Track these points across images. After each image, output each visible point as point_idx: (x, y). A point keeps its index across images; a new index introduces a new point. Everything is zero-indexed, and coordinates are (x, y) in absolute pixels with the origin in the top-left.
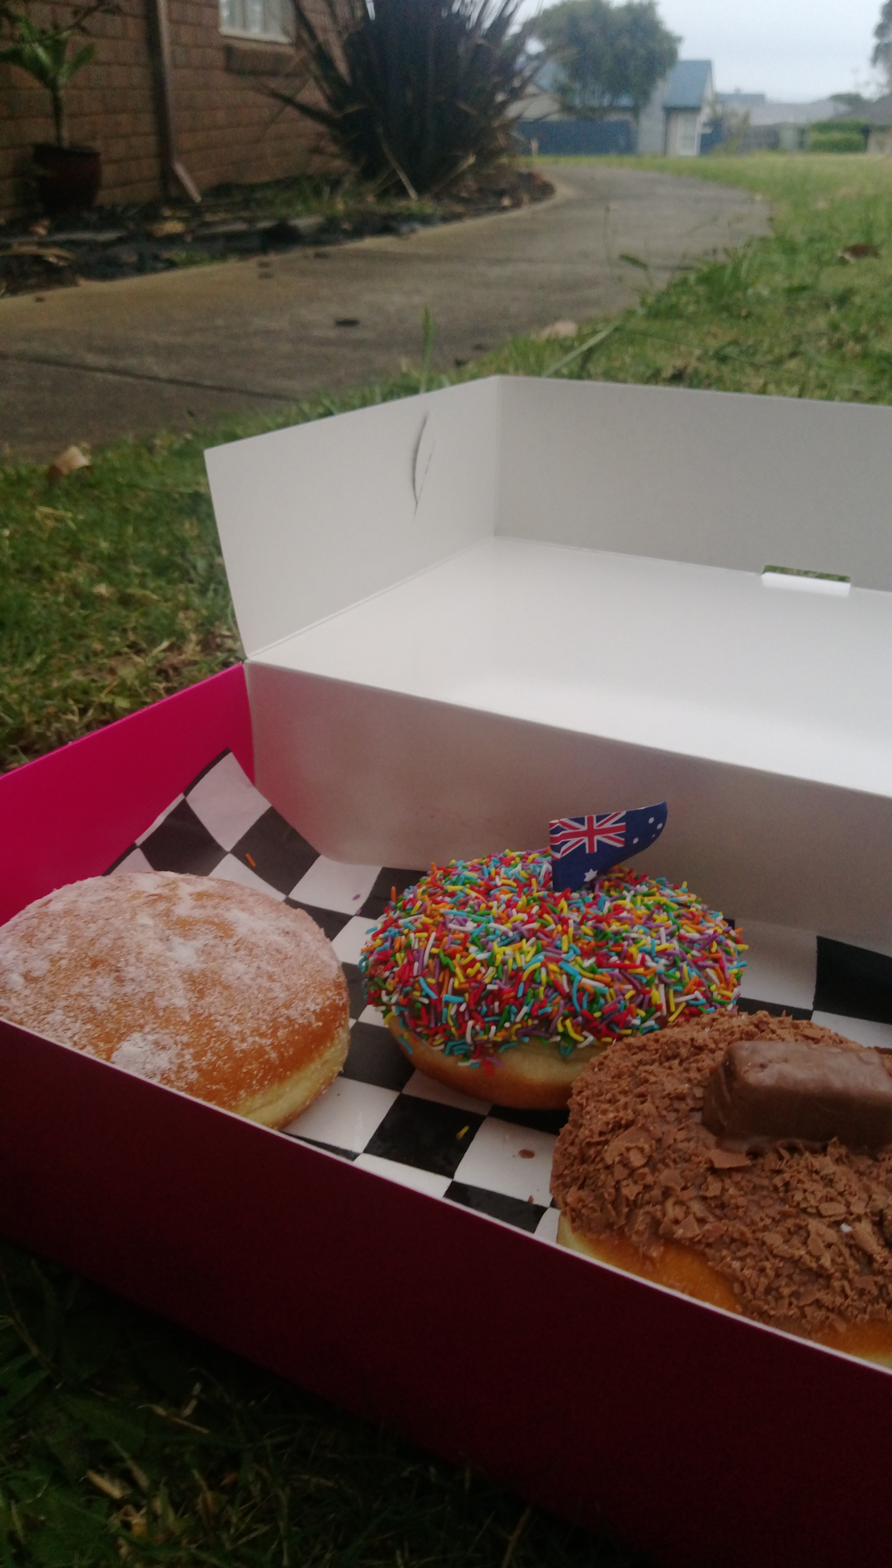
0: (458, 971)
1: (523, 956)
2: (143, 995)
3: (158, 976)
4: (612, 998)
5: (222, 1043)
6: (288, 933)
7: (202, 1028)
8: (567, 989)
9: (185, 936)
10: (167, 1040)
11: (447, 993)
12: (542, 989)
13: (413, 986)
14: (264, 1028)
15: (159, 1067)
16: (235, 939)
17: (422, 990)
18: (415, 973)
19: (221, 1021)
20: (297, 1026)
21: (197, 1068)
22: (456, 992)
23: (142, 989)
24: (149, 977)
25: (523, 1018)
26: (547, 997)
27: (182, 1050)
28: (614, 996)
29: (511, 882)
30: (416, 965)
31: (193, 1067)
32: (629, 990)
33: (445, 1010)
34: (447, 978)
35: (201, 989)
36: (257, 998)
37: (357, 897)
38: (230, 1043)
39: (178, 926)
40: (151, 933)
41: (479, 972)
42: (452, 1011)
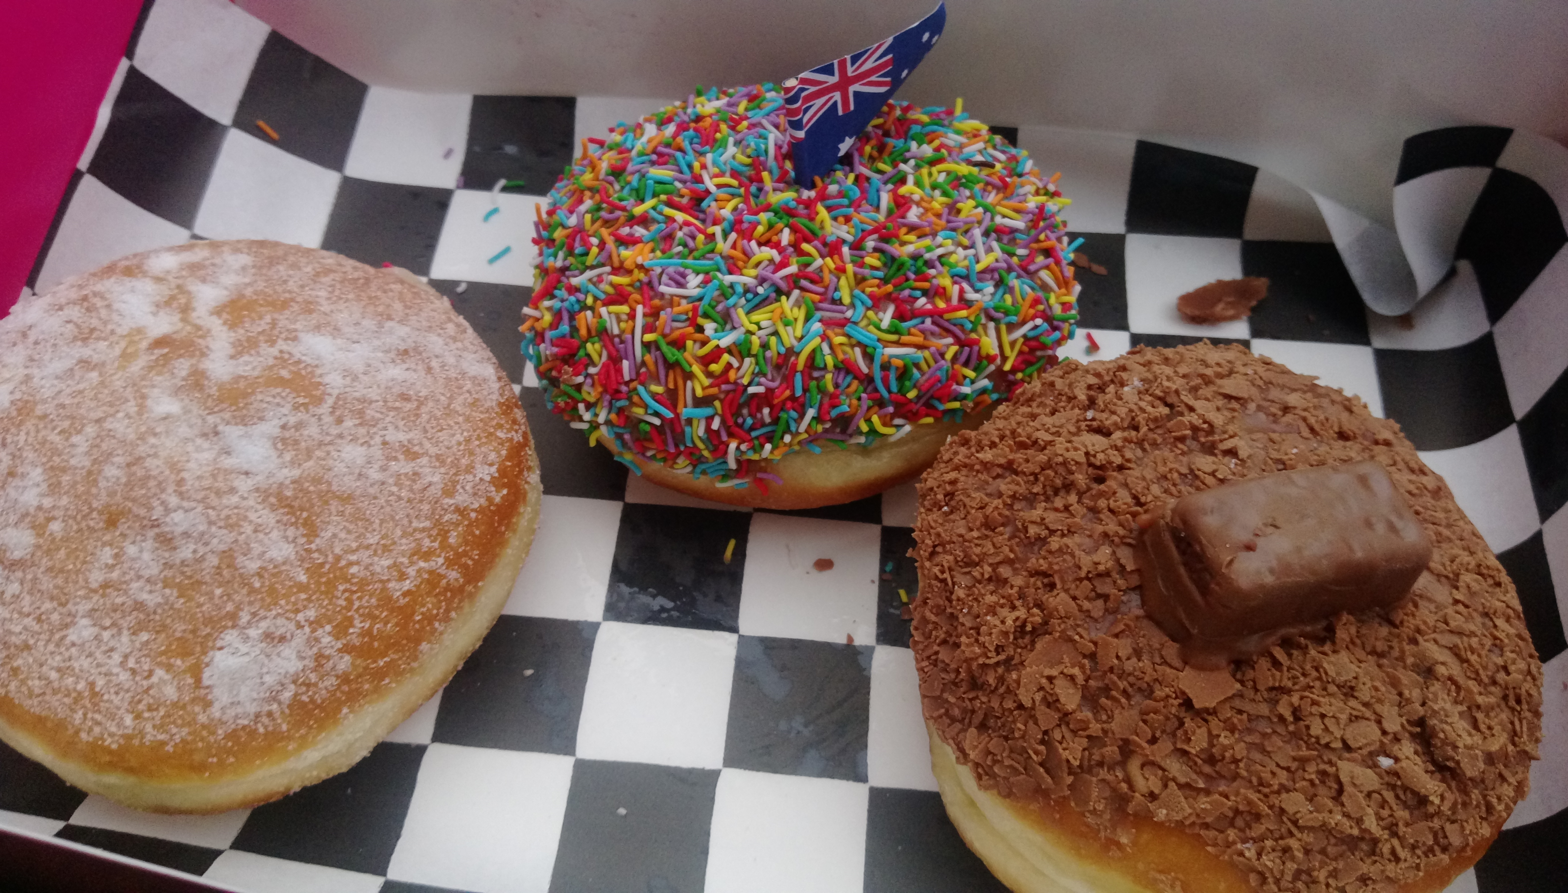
0: (696, 369)
1: (789, 328)
2: (214, 560)
3: (228, 517)
4: (929, 366)
5: (371, 596)
6: (406, 352)
7: (331, 585)
8: (865, 370)
9: (243, 421)
10: (283, 626)
11: (685, 406)
12: (829, 376)
13: (629, 399)
14: (427, 543)
15: (287, 673)
16: (330, 401)
17: (646, 406)
18: (627, 377)
19: (358, 563)
20: (473, 515)
21: (347, 649)
22: (699, 402)
23: (209, 548)
24: (211, 523)
25: (809, 425)
26: (837, 385)
27: (314, 631)
28: (932, 362)
29: (727, 180)
30: (625, 364)
31: (340, 650)
32: (948, 346)
33: (687, 429)
34: (680, 382)
35: (306, 520)
36: (400, 498)
37: (448, 154)
38: (384, 589)
39: (224, 406)
40: (184, 431)
41: (729, 366)
42: (700, 430)
